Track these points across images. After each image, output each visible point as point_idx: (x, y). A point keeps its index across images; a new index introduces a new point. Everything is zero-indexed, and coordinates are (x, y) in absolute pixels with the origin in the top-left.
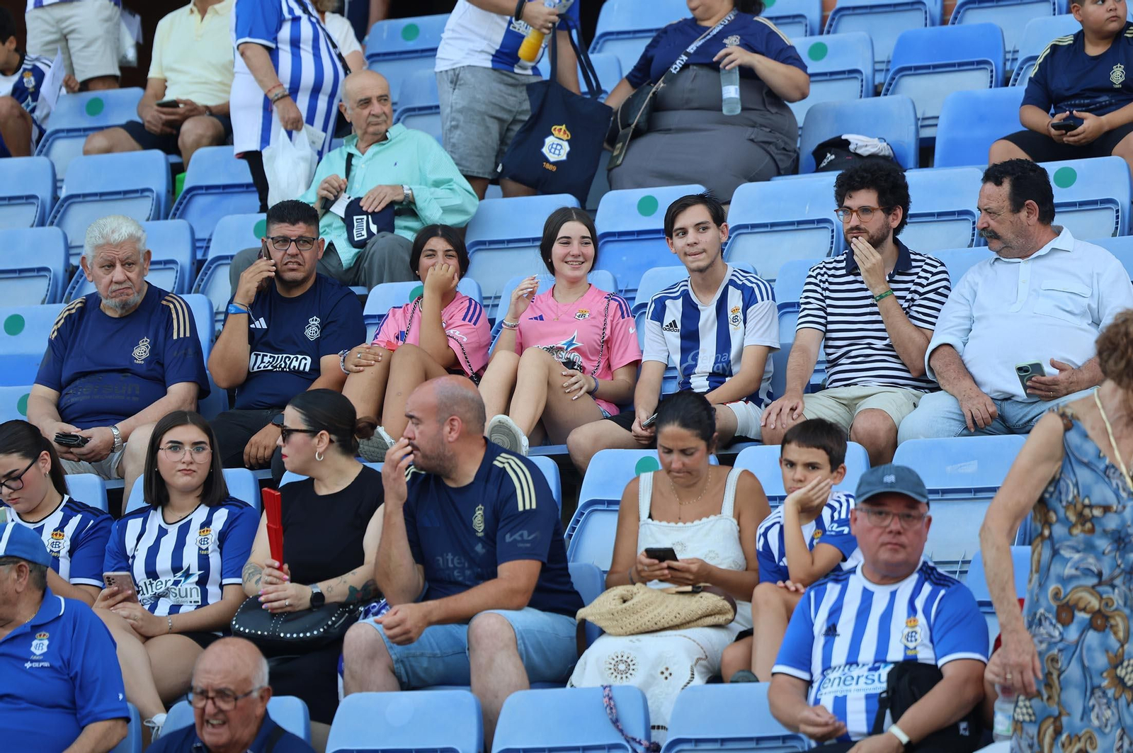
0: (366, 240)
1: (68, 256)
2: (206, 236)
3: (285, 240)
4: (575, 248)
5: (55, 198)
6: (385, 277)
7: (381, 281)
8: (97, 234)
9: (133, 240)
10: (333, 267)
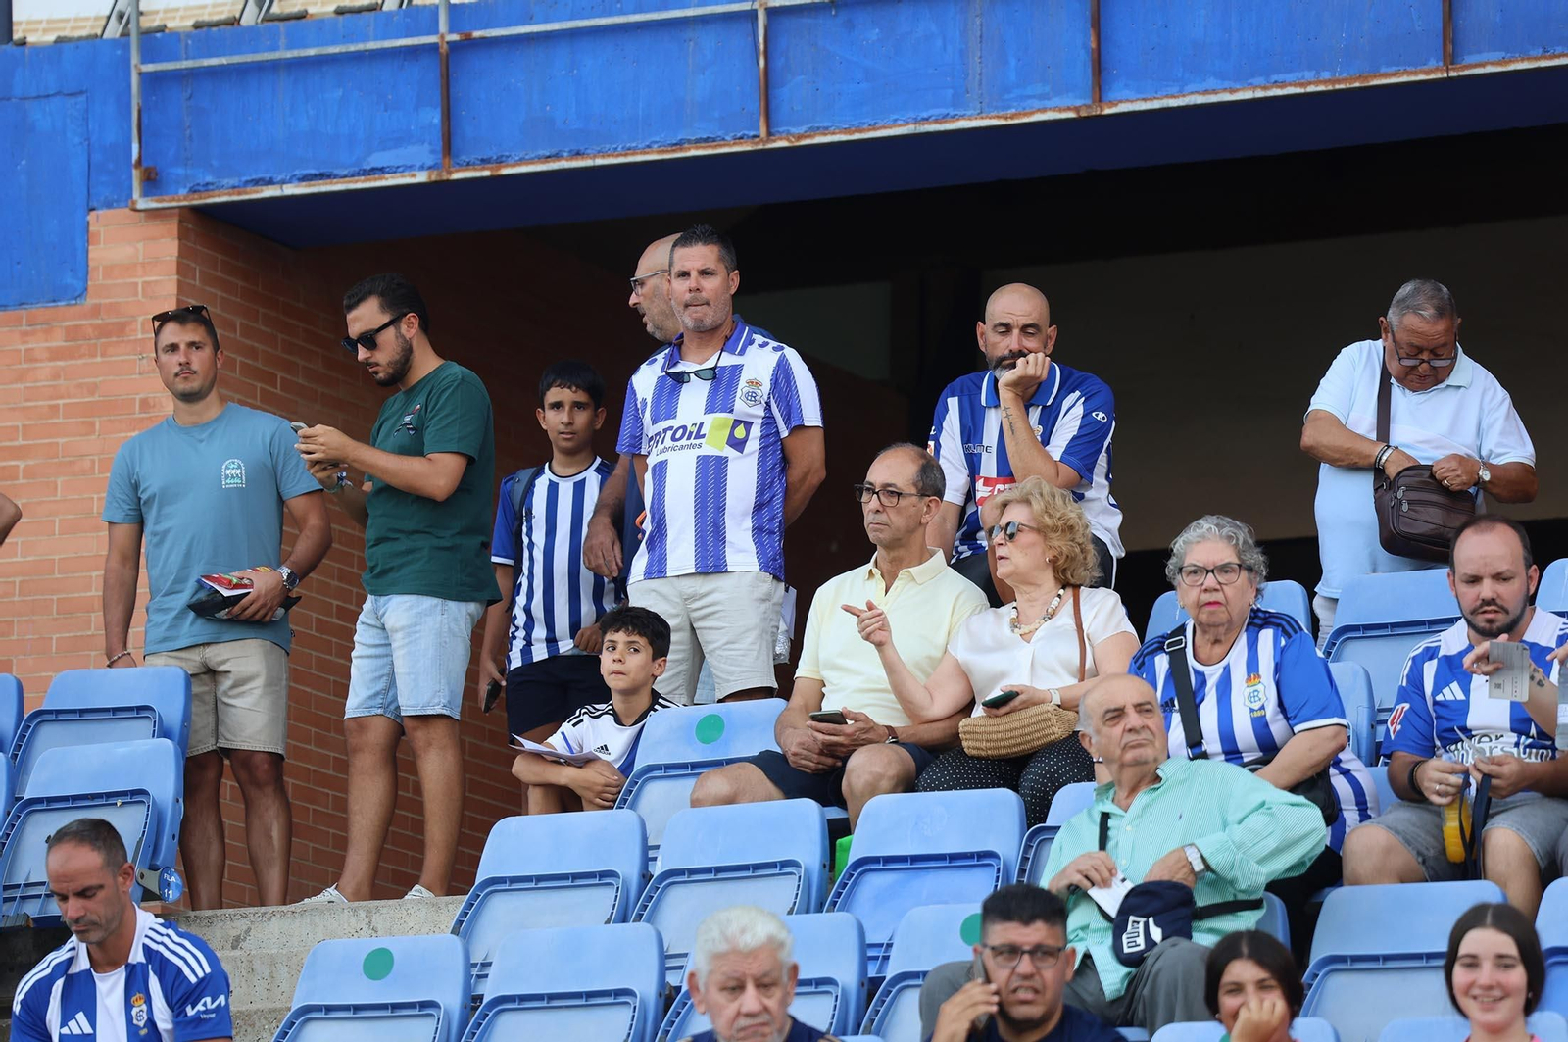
0: (1142, 952)
1: (664, 970)
2: (884, 940)
3: (1013, 951)
4: (1486, 974)
5: (646, 877)
6: (1178, 1012)
7: (1170, 1020)
8: (716, 934)
9: (774, 945)
10: (1091, 994)
